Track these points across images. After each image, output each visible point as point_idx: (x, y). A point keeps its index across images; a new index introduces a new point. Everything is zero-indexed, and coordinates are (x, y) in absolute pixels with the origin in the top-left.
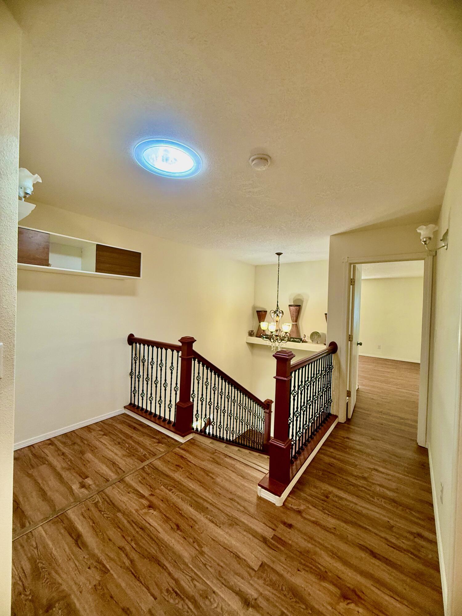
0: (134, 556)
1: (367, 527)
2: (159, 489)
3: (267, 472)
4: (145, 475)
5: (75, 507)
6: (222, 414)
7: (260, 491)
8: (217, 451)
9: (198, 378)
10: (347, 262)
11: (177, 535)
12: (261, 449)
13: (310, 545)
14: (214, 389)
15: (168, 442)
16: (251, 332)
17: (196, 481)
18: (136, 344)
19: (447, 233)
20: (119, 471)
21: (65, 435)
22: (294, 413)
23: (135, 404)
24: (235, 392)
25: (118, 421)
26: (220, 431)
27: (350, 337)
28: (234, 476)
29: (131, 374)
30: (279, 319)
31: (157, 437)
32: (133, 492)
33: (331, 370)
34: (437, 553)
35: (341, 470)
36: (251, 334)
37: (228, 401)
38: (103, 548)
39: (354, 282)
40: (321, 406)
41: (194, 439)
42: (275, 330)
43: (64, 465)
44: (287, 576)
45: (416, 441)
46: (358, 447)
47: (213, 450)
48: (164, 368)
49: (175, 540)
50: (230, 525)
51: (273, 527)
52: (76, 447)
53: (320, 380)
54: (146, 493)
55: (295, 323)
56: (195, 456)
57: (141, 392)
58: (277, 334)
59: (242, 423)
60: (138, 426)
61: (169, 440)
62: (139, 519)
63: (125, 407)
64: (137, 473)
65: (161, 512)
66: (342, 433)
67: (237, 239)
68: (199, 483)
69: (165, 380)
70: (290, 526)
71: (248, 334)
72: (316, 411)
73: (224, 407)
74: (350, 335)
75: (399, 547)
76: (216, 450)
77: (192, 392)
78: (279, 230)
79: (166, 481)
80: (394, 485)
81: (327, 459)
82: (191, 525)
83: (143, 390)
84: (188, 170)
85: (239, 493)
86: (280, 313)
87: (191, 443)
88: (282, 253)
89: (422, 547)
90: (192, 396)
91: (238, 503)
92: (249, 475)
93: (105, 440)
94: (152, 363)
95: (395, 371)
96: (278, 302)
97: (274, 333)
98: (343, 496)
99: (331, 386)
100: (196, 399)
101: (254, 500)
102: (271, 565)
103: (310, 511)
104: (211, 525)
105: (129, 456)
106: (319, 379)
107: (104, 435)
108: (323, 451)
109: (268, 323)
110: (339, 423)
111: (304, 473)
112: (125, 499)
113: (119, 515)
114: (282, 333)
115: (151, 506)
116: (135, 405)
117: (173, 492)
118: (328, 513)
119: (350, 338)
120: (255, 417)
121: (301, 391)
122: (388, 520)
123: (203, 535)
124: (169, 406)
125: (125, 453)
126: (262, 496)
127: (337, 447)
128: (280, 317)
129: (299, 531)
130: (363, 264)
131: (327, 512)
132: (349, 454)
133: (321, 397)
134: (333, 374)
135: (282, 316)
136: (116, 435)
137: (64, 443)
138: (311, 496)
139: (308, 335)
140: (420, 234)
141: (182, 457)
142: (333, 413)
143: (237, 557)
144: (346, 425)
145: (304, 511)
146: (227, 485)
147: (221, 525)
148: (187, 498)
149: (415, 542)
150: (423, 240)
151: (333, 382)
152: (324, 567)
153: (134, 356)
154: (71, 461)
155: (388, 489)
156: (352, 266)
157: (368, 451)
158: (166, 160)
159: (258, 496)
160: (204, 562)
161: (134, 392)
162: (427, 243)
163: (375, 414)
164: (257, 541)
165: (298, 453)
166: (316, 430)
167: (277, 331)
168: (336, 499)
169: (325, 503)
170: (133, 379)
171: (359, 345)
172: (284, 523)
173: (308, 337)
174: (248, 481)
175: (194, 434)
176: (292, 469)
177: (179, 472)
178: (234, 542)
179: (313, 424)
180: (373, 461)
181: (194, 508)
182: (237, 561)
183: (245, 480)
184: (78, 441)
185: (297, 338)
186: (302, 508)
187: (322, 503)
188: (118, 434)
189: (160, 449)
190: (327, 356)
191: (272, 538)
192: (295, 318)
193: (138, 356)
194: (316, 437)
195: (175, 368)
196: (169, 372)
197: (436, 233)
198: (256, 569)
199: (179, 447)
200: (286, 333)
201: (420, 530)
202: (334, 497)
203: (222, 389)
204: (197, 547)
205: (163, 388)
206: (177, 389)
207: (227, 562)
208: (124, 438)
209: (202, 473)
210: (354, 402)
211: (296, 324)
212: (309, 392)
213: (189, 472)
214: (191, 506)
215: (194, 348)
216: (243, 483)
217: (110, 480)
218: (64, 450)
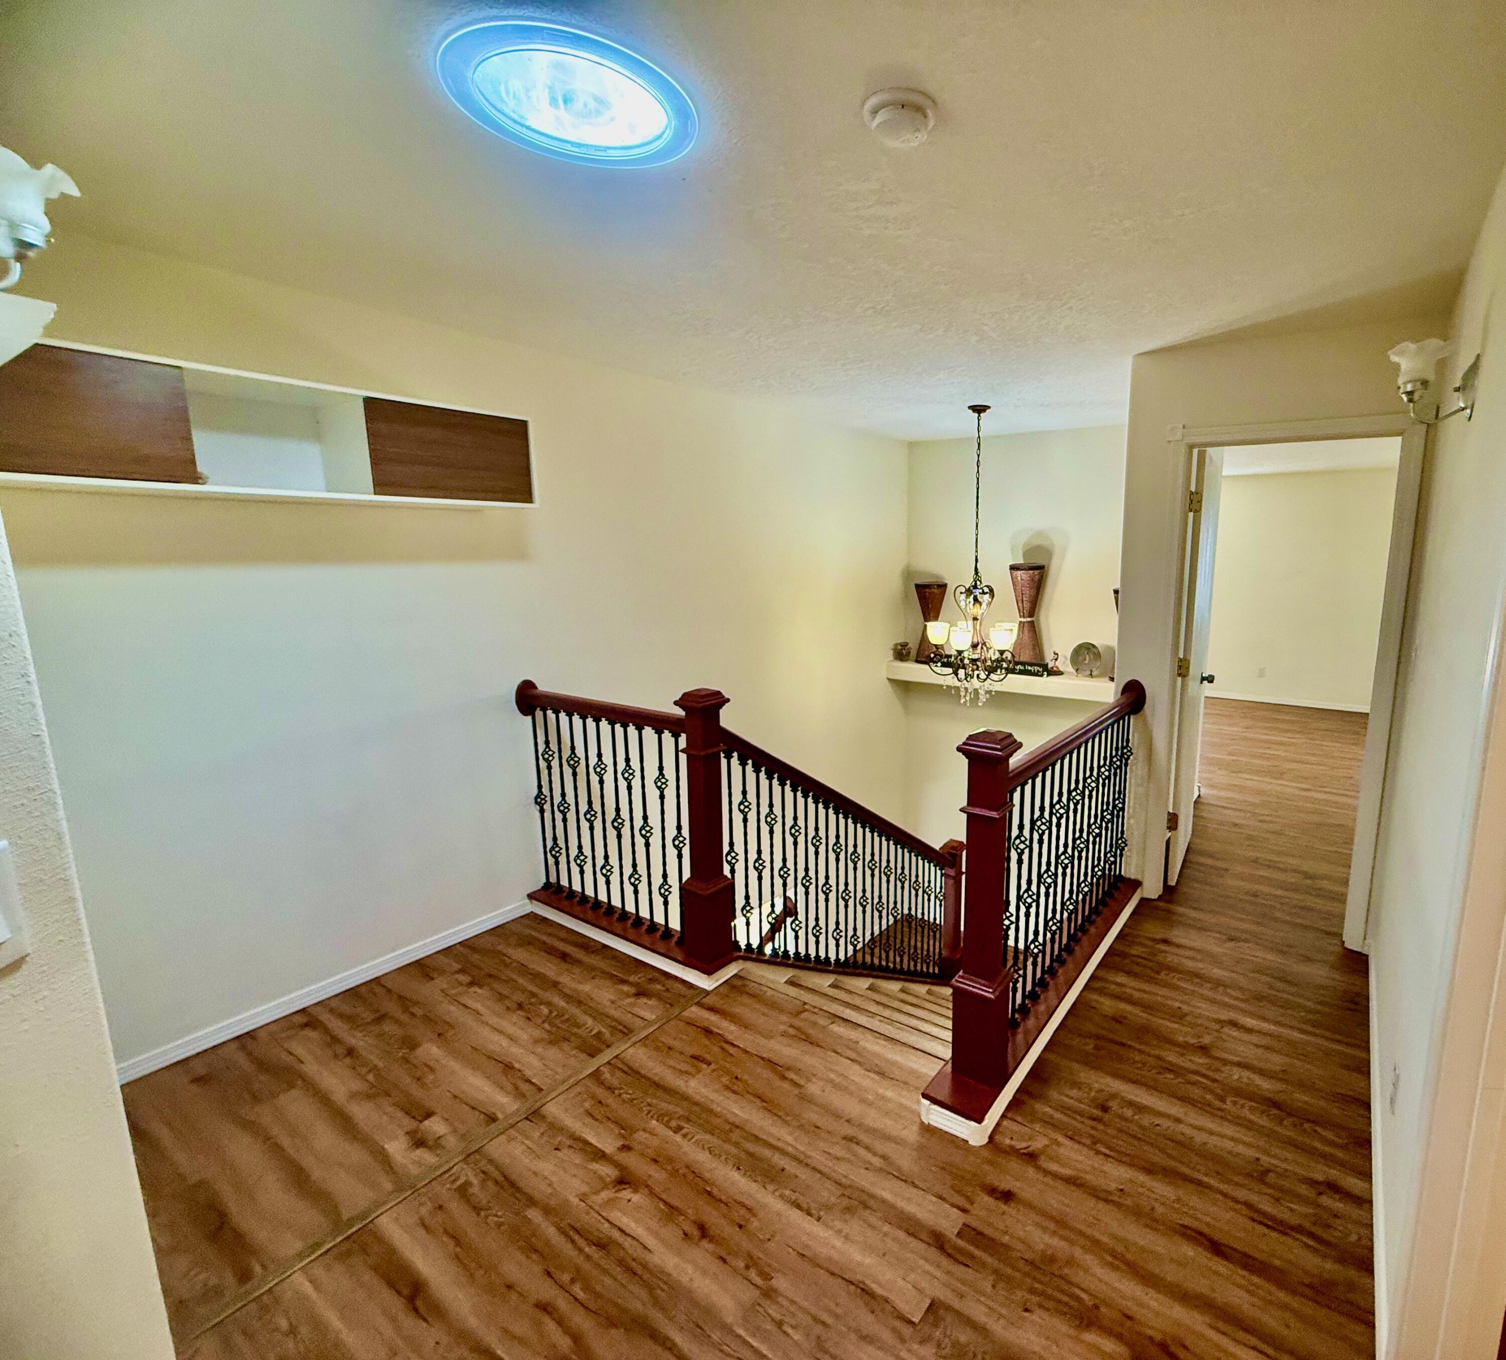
0: (581, 1321)
1: (1206, 1179)
2: (644, 1130)
3: (947, 1053)
4: (600, 1092)
5: (401, 1206)
6: (822, 897)
7: (928, 1110)
8: (806, 1007)
9: (742, 807)
10: (1182, 440)
11: (702, 1253)
12: (937, 971)
13: (1055, 1242)
14: (793, 831)
15: (667, 990)
16: (900, 647)
17: (751, 1097)
18: (544, 710)
19: (1474, 368)
20: (525, 1087)
21: (353, 993)
22: (1019, 898)
23: (562, 883)
24: (855, 833)
25: (513, 940)
26: (817, 943)
27: (1183, 663)
28: (856, 1074)
29: (539, 800)
30: (980, 612)
31: (632, 978)
32: (570, 1147)
33: (1127, 760)
34: (1370, 1226)
35: (1144, 1032)
36: (901, 653)
37: (838, 860)
38: (489, 1308)
39: (1200, 502)
40: (1096, 862)
41: (741, 977)
42: (970, 643)
43: (356, 1085)
44: (997, 1327)
45: (1341, 935)
46: (1190, 964)
47: (798, 1002)
48: (636, 783)
49: (696, 1266)
50: (848, 1210)
51: (962, 1202)
52: (388, 1027)
53: (1094, 793)
54: (607, 1143)
55: (1029, 619)
56: (746, 1026)
57: (574, 852)
58: (976, 656)
59: (880, 912)
60: (574, 949)
61: (670, 983)
62: (590, 1220)
63: (531, 896)
64: (578, 1089)
65: (652, 1193)
66: (1152, 929)
67: (843, 365)
68: (758, 1101)
69: (645, 818)
70: (1007, 1196)
71: (891, 652)
72: (1082, 878)
73: (827, 877)
74: (1180, 660)
75: (1281, 1223)
76: (805, 1003)
77: (726, 848)
78: (977, 338)
79: (664, 1105)
80: (1276, 1061)
81: (1108, 1005)
82: (737, 1219)
83: (580, 847)
84: (650, 138)
85: (873, 1118)
86: (984, 593)
87: (734, 987)
88: (989, 407)
89: (1336, 1216)
90: (729, 858)
91: (867, 1148)
92: (900, 1067)
93: (477, 999)
94: (598, 770)
95: (1300, 739)
96: (977, 561)
97: (966, 654)
98: (1146, 1103)
99: (1124, 803)
100: (740, 867)
101: (912, 1134)
102: (956, 1304)
103: (1062, 1150)
104: (795, 1216)
105: (551, 1043)
106: (1091, 792)
107: (472, 984)
108: (1098, 985)
109: (948, 625)
110: (1143, 901)
111: (1046, 1049)
112: (546, 1167)
113: (533, 1214)
114: (991, 651)
115: (624, 1181)
116: (562, 887)
117: (685, 1136)
118: (1107, 1152)
119: (1182, 669)
120: (917, 891)
121: (1041, 836)
122: (1257, 1155)
123: (772, 1246)
124: (663, 891)
125: (537, 1033)
126: (931, 1123)
127: (1137, 969)
128: (984, 605)
129: (1030, 1206)
130: (1226, 448)
131: (1104, 1150)
132: (1166, 985)
133: (1098, 839)
134: (1131, 771)
135: (990, 603)
136: (509, 981)
137: (350, 1019)
138: (1064, 1109)
139: (1066, 651)
140: (1397, 366)
141: (708, 1032)
142: (1128, 876)
143: (866, 1292)
144: (1161, 904)
145: (1043, 1151)
146: (838, 1101)
147: (822, 1213)
148: (727, 1146)
149: (1319, 1206)
150: (1405, 387)
151: (1130, 792)
152: (1091, 1295)
153: (541, 747)
154: (374, 1069)
155: (1261, 1072)
156: (1195, 451)
157: (1217, 972)
158: (565, 102)
159: (922, 1123)
160: (777, 1316)
161: (552, 851)
162: (1416, 397)
163: (1239, 869)
164: (921, 1246)
165: (1032, 997)
166: (1082, 929)
167: (974, 646)
168: (1128, 1113)
169: (1101, 1127)
170: (545, 814)
171: (1205, 682)
172: (992, 1191)
173: (1066, 658)
174: (893, 1085)
175: (741, 962)
176: (1014, 1043)
177: (700, 1076)
178: (857, 1257)
179: (1073, 916)
180: (1226, 999)
181: (745, 1174)
182: (867, 1304)
183: (886, 1083)
184: (391, 1007)
185: (1034, 661)
186: (1038, 1144)
187: (1092, 1128)
188: (515, 977)
189: (642, 1013)
190: (1116, 726)
191: (959, 1235)
192: (1027, 605)
193: (554, 746)
194: (1081, 947)
195: (672, 783)
196: (653, 794)
197: (1443, 366)
198: (916, 1320)
199: (699, 1004)
200: (1002, 652)
201: (1334, 1174)
202: (1122, 1108)
203: (817, 829)
204: (759, 1281)
205: (640, 842)
206: (681, 842)
207: (839, 1311)
208: (534, 989)
209: (766, 1074)
210: (1186, 836)
211: (1032, 622)
212: (1064, 834)
213: (727, 1072)
214: (739, 1169)
215: (724, 723)
216: (881, 1091)
217: (500, 1116)
218: (352, 1041)
